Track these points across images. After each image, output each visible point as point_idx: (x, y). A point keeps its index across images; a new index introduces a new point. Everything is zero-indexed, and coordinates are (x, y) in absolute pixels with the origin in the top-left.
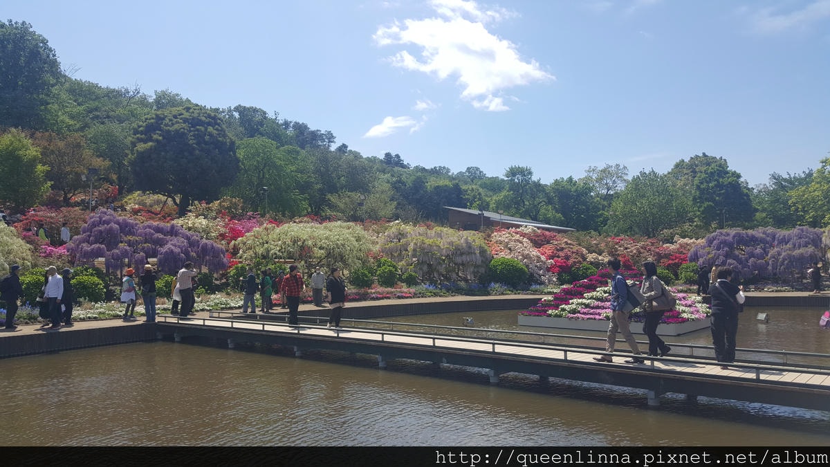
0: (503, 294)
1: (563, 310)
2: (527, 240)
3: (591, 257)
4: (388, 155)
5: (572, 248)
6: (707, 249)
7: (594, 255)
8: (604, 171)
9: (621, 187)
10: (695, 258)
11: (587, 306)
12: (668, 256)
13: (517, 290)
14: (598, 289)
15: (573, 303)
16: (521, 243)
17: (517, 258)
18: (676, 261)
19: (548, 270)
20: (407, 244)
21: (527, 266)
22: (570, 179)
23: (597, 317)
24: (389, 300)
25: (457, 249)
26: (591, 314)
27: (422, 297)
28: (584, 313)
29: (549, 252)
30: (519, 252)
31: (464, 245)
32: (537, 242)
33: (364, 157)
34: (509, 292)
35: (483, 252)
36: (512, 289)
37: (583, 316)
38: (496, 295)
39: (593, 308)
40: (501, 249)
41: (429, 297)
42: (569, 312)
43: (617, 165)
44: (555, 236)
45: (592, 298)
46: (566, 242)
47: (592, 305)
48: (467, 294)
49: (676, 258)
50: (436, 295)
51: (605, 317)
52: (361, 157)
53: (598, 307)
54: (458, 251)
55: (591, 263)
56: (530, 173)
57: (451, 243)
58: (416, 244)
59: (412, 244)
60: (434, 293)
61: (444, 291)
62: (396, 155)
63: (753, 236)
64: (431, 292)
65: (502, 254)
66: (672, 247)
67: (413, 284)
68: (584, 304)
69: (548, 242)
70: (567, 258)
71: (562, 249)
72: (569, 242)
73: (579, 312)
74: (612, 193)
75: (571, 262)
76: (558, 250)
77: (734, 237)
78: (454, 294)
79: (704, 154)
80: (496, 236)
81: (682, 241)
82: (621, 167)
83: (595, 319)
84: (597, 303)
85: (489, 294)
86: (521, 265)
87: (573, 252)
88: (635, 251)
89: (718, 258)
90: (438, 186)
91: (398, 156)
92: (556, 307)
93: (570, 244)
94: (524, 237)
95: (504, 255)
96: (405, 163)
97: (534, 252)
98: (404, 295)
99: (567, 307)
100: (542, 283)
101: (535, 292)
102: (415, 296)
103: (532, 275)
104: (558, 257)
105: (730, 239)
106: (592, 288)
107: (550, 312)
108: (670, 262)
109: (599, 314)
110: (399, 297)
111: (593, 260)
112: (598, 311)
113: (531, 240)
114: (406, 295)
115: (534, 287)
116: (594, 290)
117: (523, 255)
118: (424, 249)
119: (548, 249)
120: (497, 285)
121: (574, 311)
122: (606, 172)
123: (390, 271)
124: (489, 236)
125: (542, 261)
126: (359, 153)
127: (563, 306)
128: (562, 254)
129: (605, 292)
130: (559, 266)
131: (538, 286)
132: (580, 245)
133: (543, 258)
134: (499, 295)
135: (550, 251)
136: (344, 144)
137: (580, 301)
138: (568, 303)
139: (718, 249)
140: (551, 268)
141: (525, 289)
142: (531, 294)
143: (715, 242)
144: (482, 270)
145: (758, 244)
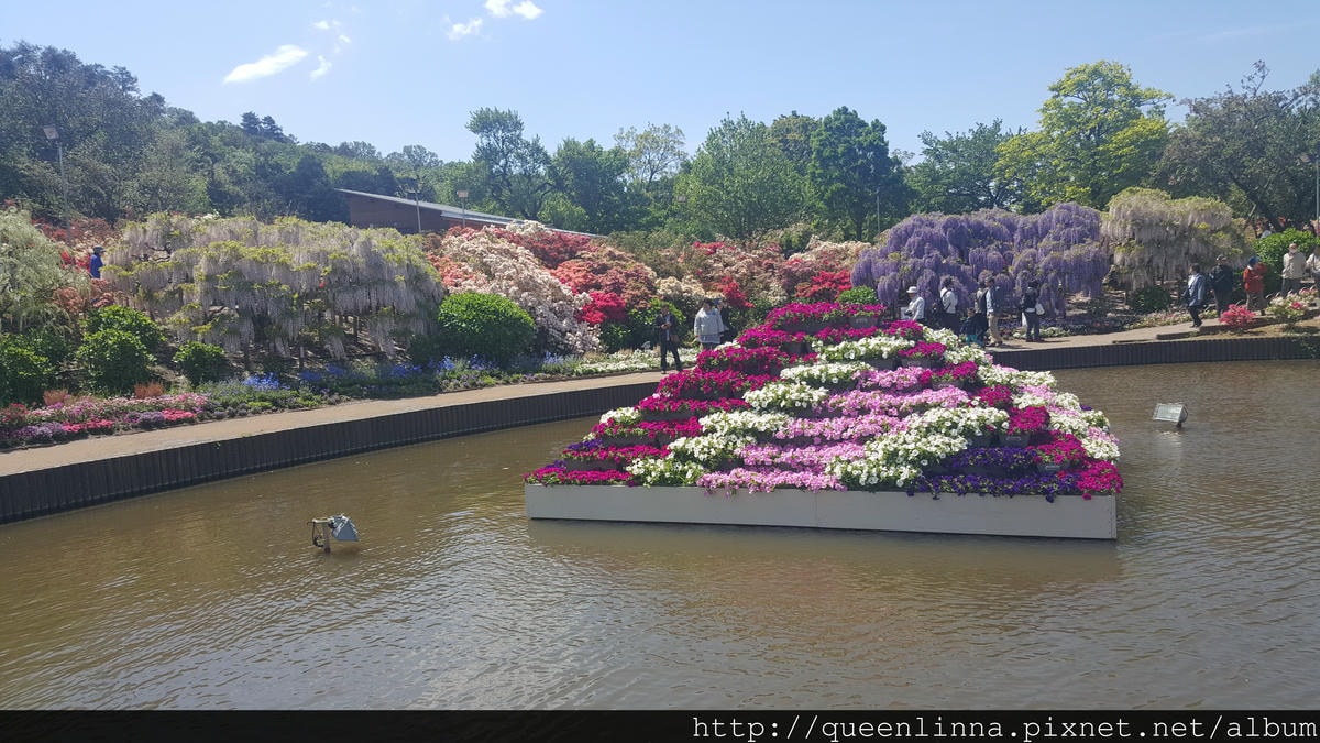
0: (475, 386)
1: (684, 456)
2: (526, 251)
3: (666, 285)
4: (249, 118)
5: (624, 267)
6: (893, 257)
7: (671, 281)
8: (645, 137)
9: (673, 167)
10: (866, 277)
11: (764, 438)
12: (808, 276)
13: (510, 374)
14: (786, 373)
15: (713, 430)
16: (514, 256)
17: (507, 292)
18: (826, 286)
19: (580, 317)
20: (190, 262)
21: (532, 310)
22: (591, 144)
23: (809, 478)
24: (105, 440)
25: (339, 270)
26: (784, 467)
27: (232, 416)
28: (759, 467)
29: (578, 278)
30: (509, 278)
31: (361, 260)
32: (549, 256)
33: (203, 121)
34: (492, 380)
35: (417, 279)
36: (496, 371)
37: (758, 478)
38: (456, 389)
39: (783, 444)
40: (466, 272)
41: (256, 412)
42: (706, 464)
43: (666, 126)
44: (585, 241)
45: (773, 407)
46: (610, 254)
47: (780, 435)
48: (375, 395)
49: (825, 279)
50: (278, 405)
51: (842, 480)
52: (197, 121)
53: (802, 441)
54: (343, 277)
55: (667, 298)
56: (518, 125)
57: (321, 257)
58: (212, 260)
59: (203, 262)
60: (275, 402)
61: (305, 391)
62: (266, 119)
63: (979, 226)
64: (263, 399)
65: (469, 284)
66: (809, 257)
67: (206, 379)
68: (754, 432)
69: (572, 255)
70: (617, 288)
71: (604, 269)
72: (617, 253)
73: (740, 462)
74: (658, 179)
75: (626, 297)
76: (596, 272)
77: (945, 228)
78: (336, 397)
79: (794, 113)
80: (453, 243)
81: (828, 245)
82: (673, 130)
83: (803, 487)
84: (797, 425)
85: (435, 389)
86: (516, 309)
87: (628, 276)
88: (744, 270)
89: (920, 273)
90: (348, 173)
91: (269, 120)
92: (658, 449)
93: (620, 258)
94: (518, 243)
95: (476, 287)
96: (286, 133)
97: (544, 275)
98: (166, 415)
99: (695, 445)
100: (568, 351)
101: (555, 375)
102: (208, 413)
103: (543, 331)
104: (598, 287)
105: (938, 230)
106: (765, 371)
107: (636, 468)
108: (816, 288)
109: (816, 468)
110: (148, 426)
111: (670, 292)
112: (809, 454)
113: (534, 250)
114: (174, 417)
115: (551, 362)
116: (773, 375)
117: (519, 284)
118: (239, 274)
119: (573, 269)
120: (459, 364)
121: (723, 462)
122: (649, 140)
123: (123, 344)
124: (437, 245)
125: (564, 297)
126: (191, 113)
127: (680, 443)
128: (605, 280)
129: (814, 383)
130: (603, 309)
131: (561, 359)
132: (637, 259)
133: (566, 290)
134: (467, 388)
135: (580, 274)
136: (155, 95)
137: (736, 418)
138: (696, 432)
139: (919, 254)
140: (584, 313)
141: (531, 369)
142: (546, 380)
143: (911, 240)
144: (418, 328)
145: (991, 242)
